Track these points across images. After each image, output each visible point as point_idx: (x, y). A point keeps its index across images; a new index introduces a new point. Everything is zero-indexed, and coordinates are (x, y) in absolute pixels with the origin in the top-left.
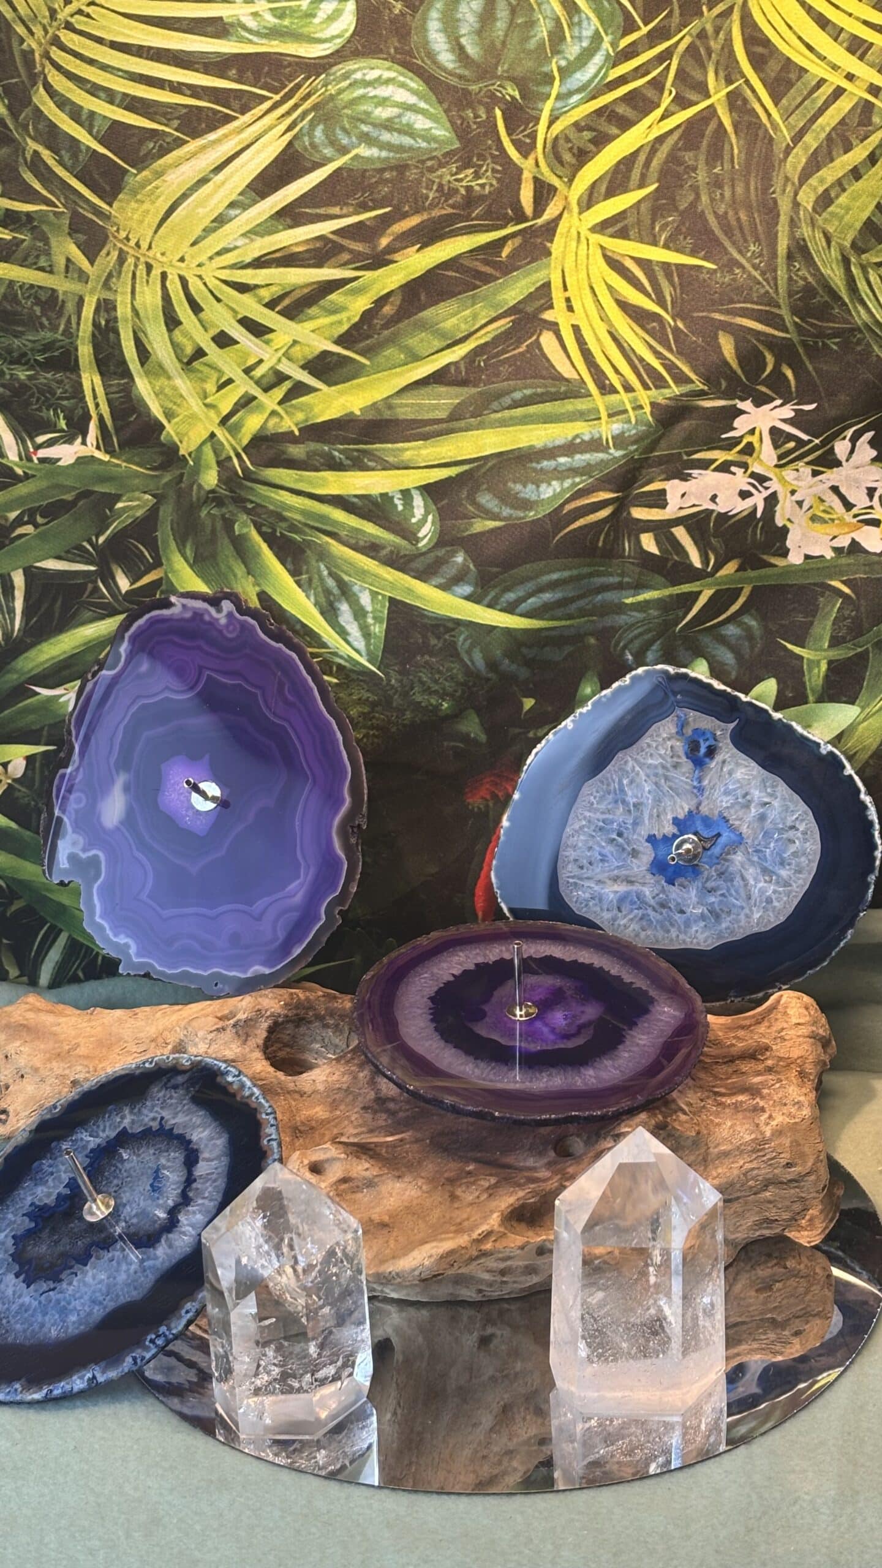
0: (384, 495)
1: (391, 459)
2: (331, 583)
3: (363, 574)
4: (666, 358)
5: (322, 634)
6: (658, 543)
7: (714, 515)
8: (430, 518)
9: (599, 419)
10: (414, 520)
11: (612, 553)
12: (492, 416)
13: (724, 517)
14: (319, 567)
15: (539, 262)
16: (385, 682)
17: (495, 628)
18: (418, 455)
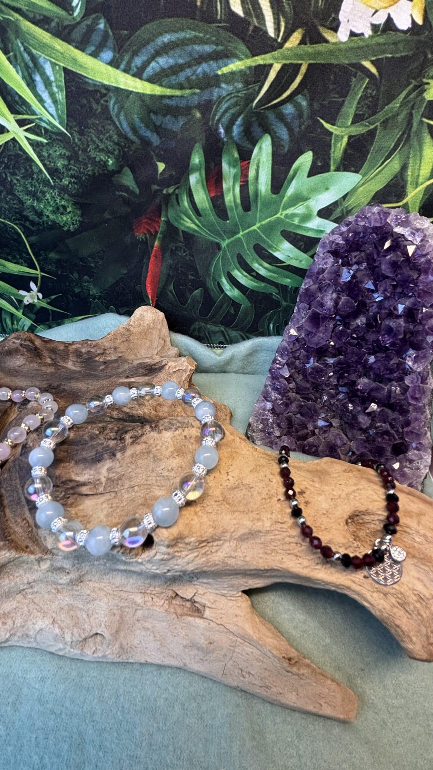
2: (27, 57)
3: (43, 46)
5: (31, 102)
14: (18, 44)
16: (72, 141)
17: (131, 92)
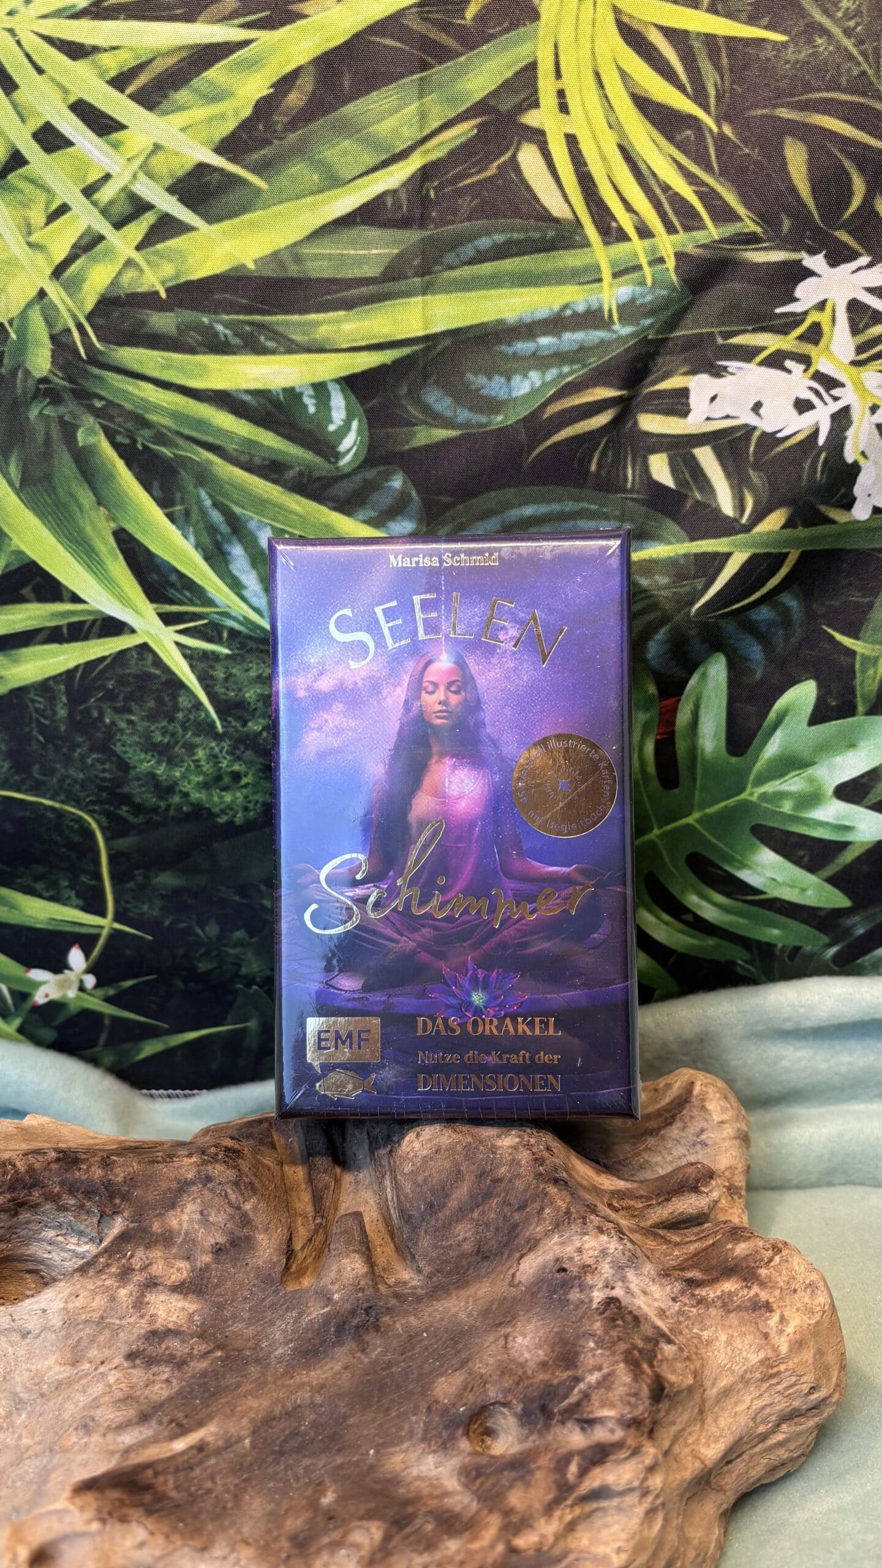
0: (291, 393)
1: (298, 338)
2: (216, 516)
3: (261, 504)
4: (704, 184)
5: (207, 587)
6: (674, 471)
7: (757, 434)
8: (355, 424)
9: (600, 280)
10: (332, 428)
11: (609, 484)
12: (446, 274)
13: (770, 440)
14: (198, 496)
15: (522, 29)
18: (335, 332)
